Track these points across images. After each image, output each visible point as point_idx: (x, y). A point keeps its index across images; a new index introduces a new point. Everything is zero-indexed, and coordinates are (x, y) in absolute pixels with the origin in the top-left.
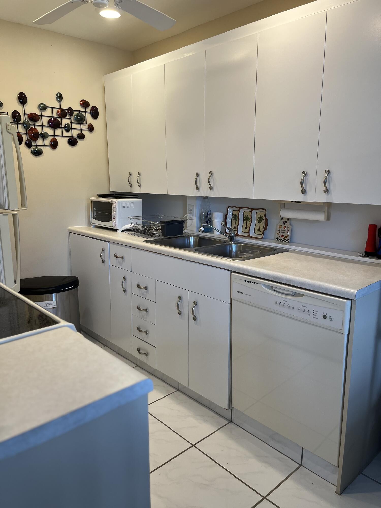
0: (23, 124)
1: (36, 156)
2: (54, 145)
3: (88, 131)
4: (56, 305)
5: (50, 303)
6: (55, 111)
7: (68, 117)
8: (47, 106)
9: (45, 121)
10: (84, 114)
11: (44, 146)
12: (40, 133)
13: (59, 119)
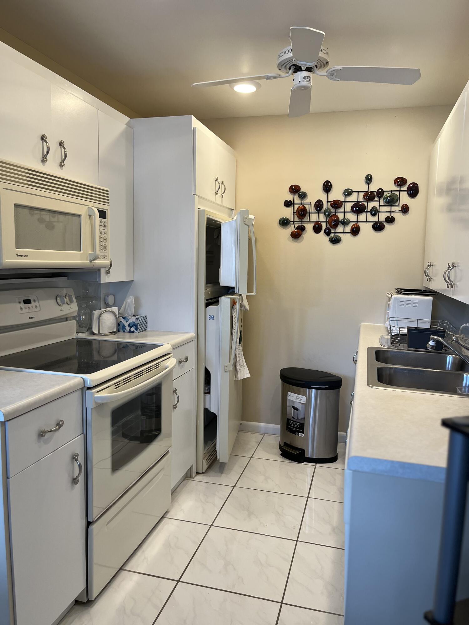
0: (325, 213)
1: (333, 243)
2: (355, 231)
3: (401, 213)
4: (305, 402)
5: (300, 397)
6: (361, 195)
7: (376, 199)
8: (353, 191)
9: (349, 206)
10: (398, 193)
11: (344, 233)
12: (340, 220)
13: (365, 203)
